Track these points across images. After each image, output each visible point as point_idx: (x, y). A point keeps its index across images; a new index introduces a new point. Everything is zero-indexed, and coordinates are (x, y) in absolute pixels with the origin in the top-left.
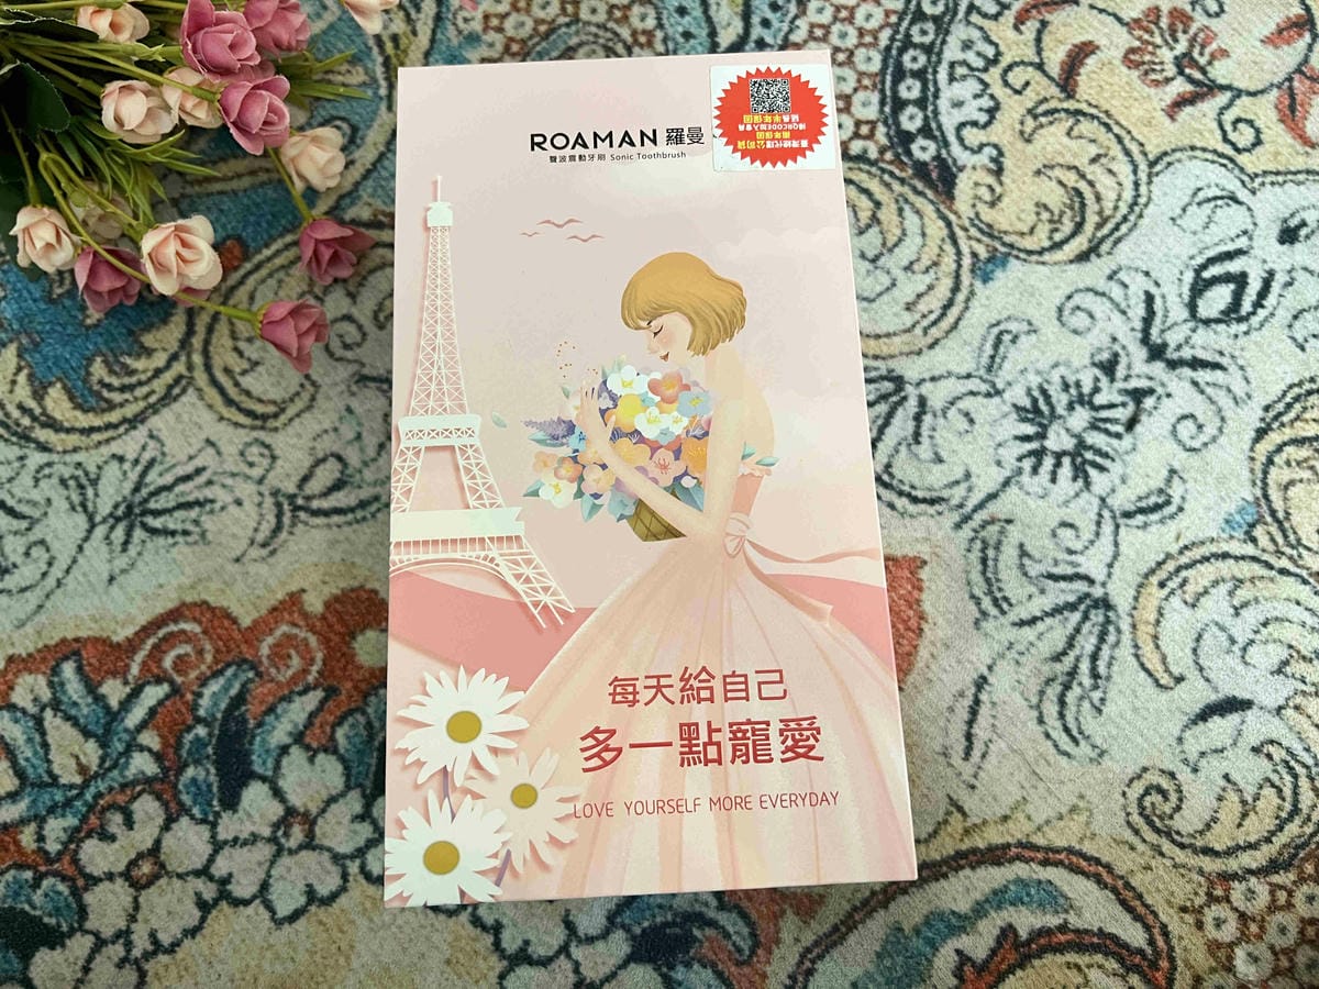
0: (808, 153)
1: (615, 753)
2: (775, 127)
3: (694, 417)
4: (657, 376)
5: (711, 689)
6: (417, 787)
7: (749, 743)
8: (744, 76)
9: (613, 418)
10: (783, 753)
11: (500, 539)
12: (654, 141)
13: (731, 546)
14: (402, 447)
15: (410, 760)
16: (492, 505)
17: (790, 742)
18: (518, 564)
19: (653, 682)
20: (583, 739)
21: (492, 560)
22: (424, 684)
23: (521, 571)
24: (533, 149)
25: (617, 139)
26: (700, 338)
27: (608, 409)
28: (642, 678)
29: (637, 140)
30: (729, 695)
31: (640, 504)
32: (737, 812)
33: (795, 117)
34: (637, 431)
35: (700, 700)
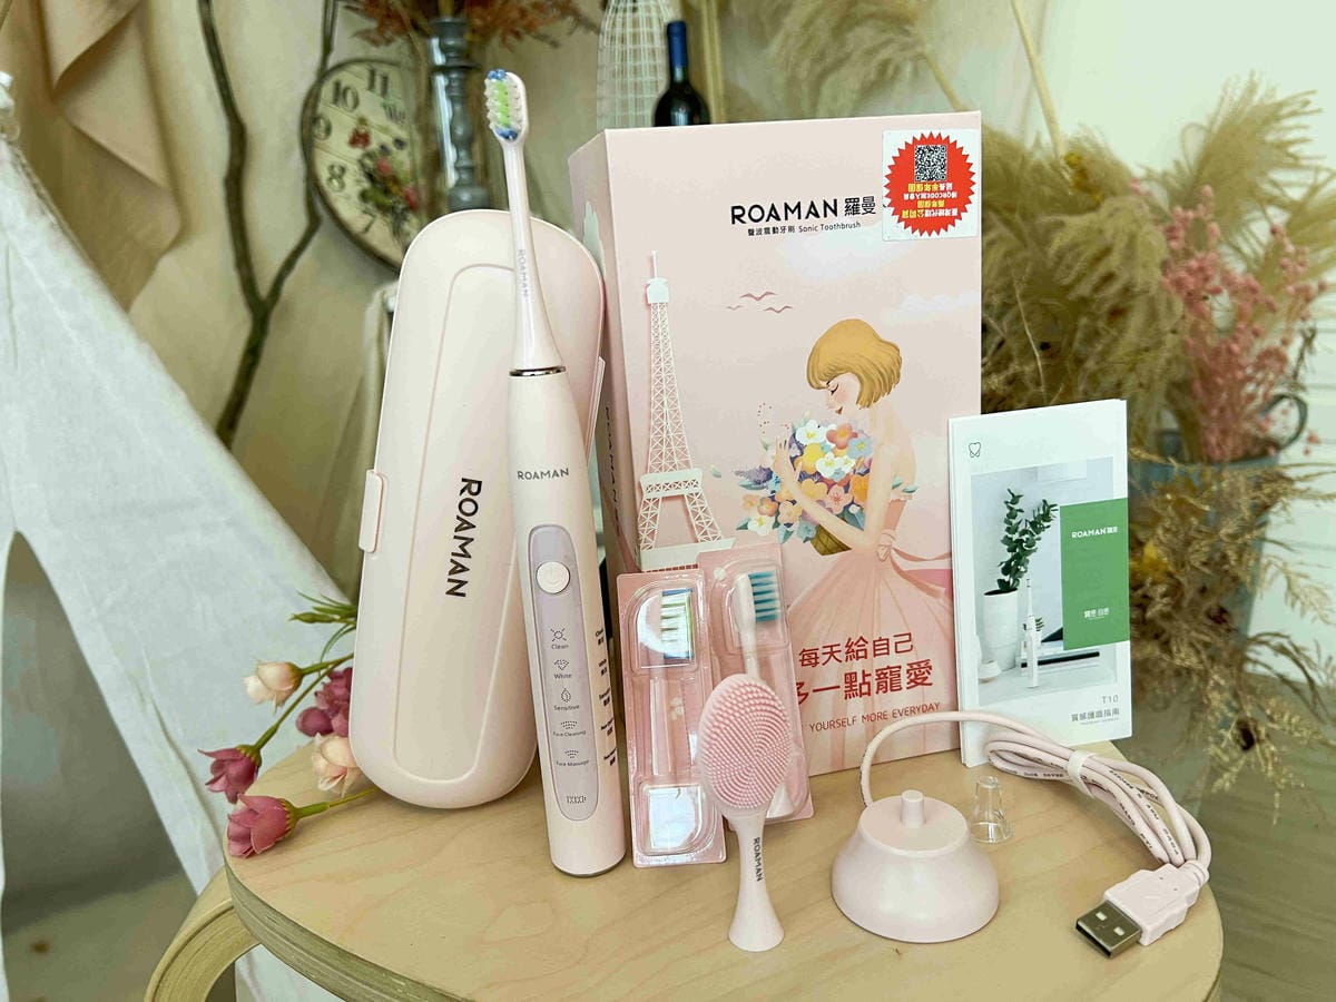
0: (957, 221)
1: (803, 697)
2: (933, 196)
3: (860, 459)
4: (833, 427)
5: (865, 650)
7: (888, 680)
8: (911, 142)
9: (801, 463)
10: (908, 684)
12: (835, 212)
13: (882, 553)
14: (644, 499)
16: (714, 538)
17: (913, 677)
19: (828, 650)
24: (733, 222)
25: (805, 209)
26: (865, 397)
27: (797, 456)
28: (820, 647)
30: (877, 652)
31: (820, 528)
32: (878, 721)
33: (950, 186)
34: (818, 473)
35: (858, 658)
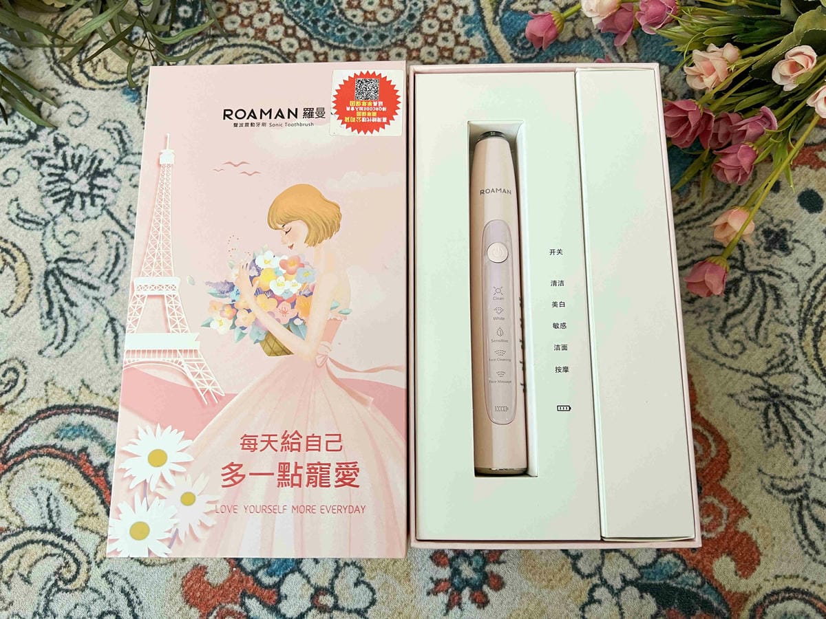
0: (386, 126)
1: (241, 478)
2: (368, 109)
3: (305, 284)
4: (286, 258)
5: (299, 443)
6: (129, 490)
7: (318, 475)
8: (353, 76)
9: (257, 282)
10: (337, 482)
11: (186, 351)
12: (296, 116)
13: (319, 361)
14: (135, 295)
15: (127, 475)
16: (182, 331)
17: (341, 476)
18: (194, 366)
19: (267, 438)
20: (223, 469)
21: (180, 363)
22: (137, 432)
23: (196, 371)
24: (224, 119)
25: (274, 114)
26: (312, 237)
27: (255, 276)
28: (260, 435)
29: (286, 115)
30: (309, 447)
31: (269, 334)
32: (307, 515)
33: (381, 103)
34: (271, 291)
35: (292, 450)
